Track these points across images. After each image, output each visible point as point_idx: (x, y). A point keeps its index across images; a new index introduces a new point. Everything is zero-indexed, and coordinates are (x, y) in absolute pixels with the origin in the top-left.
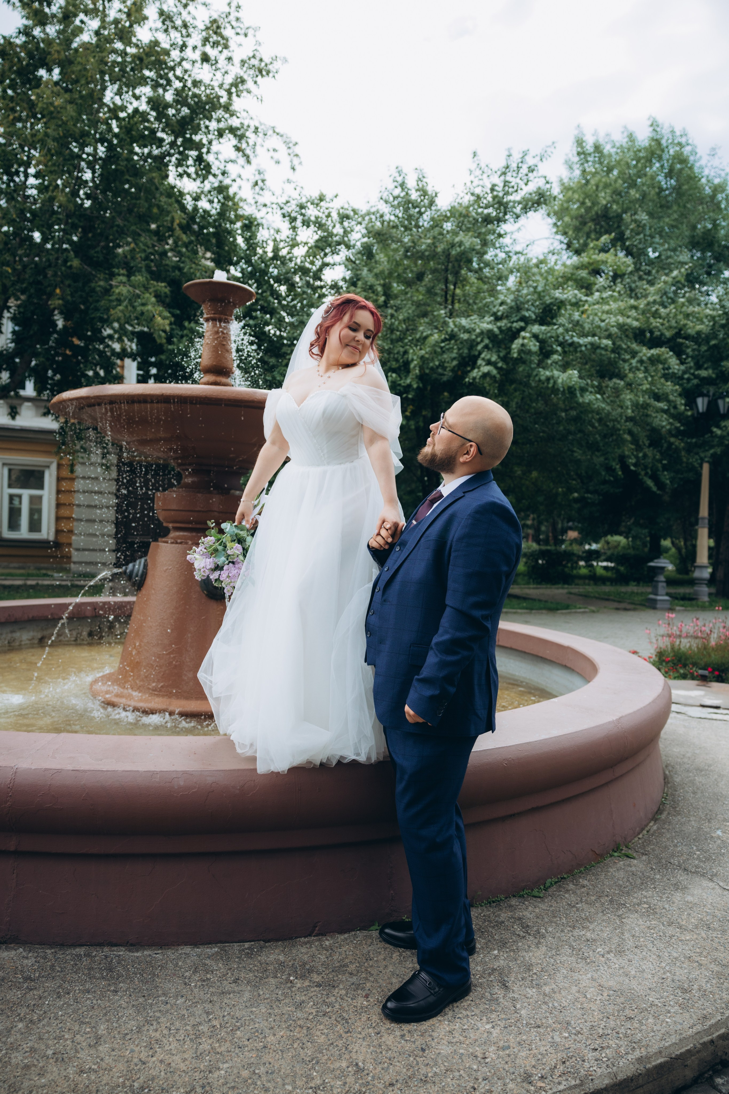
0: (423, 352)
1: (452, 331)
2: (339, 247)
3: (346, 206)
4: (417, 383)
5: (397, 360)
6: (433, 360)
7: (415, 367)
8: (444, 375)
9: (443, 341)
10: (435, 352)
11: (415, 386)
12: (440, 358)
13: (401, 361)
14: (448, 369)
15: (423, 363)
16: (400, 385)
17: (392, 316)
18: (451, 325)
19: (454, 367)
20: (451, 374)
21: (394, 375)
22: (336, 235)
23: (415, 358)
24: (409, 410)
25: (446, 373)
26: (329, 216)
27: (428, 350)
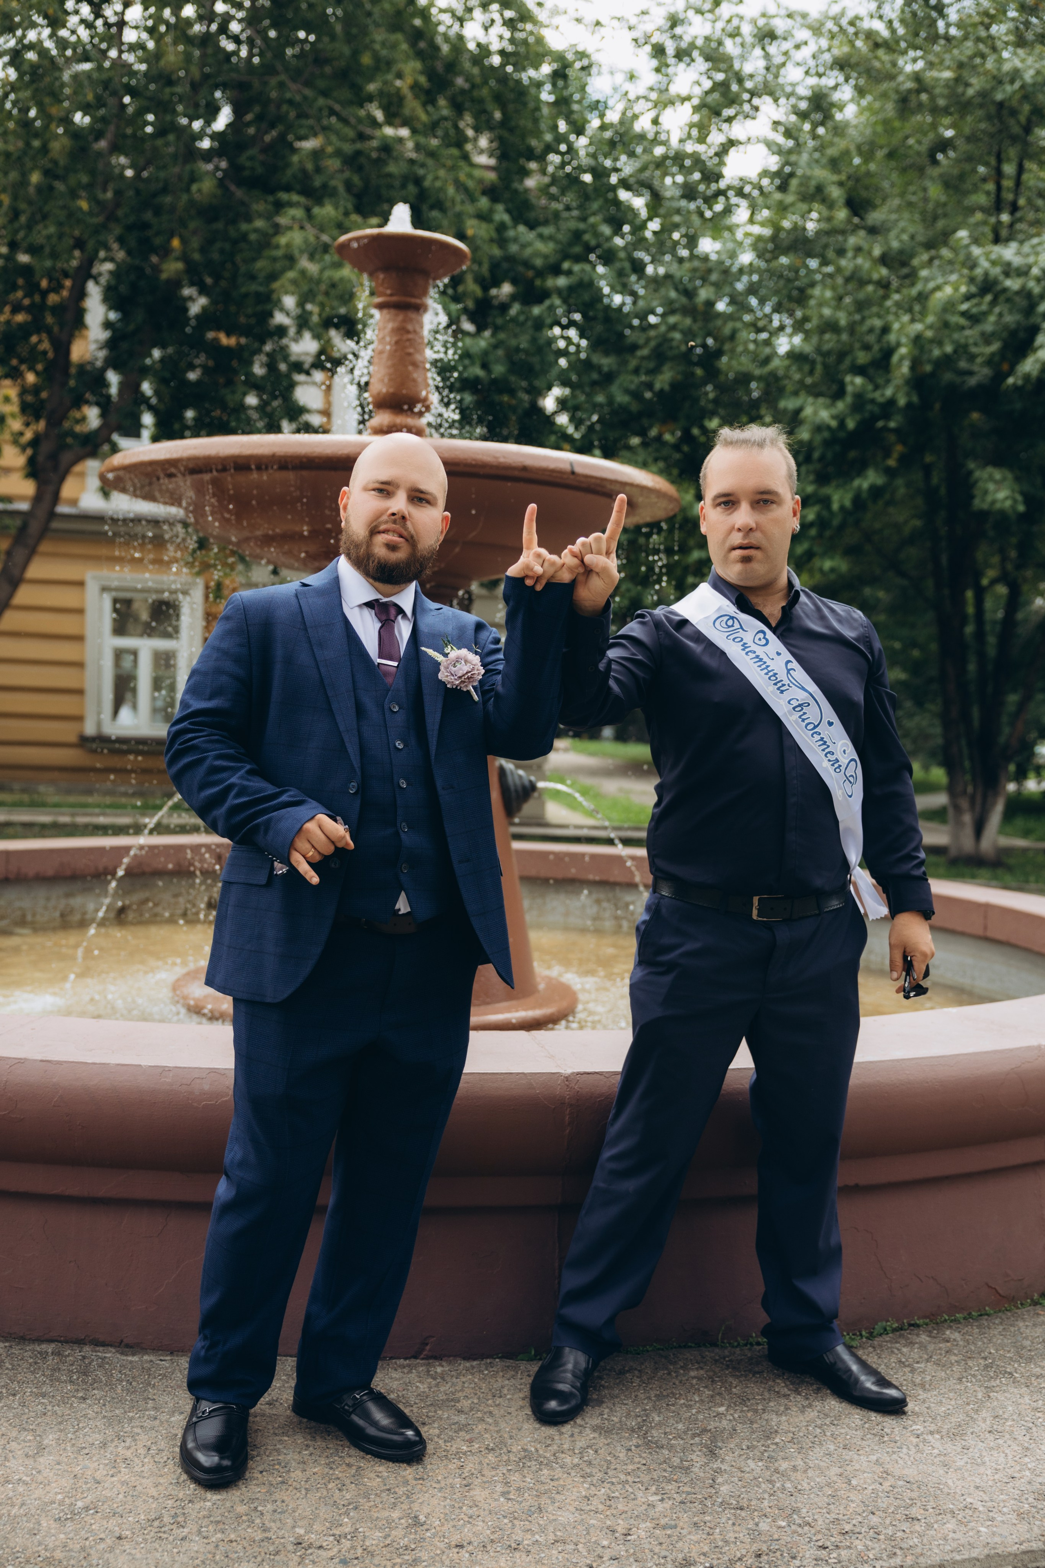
0: (918, 327)
1: (986, 274)
2: (756, 101)
3: (772, 10)
4: (908, 394)
5: (867, 347)
6: (940, 343)
7: (902, 358)
8: (971, 373)
9: (968, 297)
10: (946, 325)
11: (902, 401)
12: (956, 336)
13: (876, 348)
14: (979, 360)
15: (922, 349)
16: (873, 401)
17: (858, 250)
18: (984, 264)
19: (993, 354)
20: (986, 371)
21: (858, 380)
22: (751, 76)
23: (904, 340)
24: (895, 455)
25: (976, 368)
26: (735, 34)
27: (930, 319)
